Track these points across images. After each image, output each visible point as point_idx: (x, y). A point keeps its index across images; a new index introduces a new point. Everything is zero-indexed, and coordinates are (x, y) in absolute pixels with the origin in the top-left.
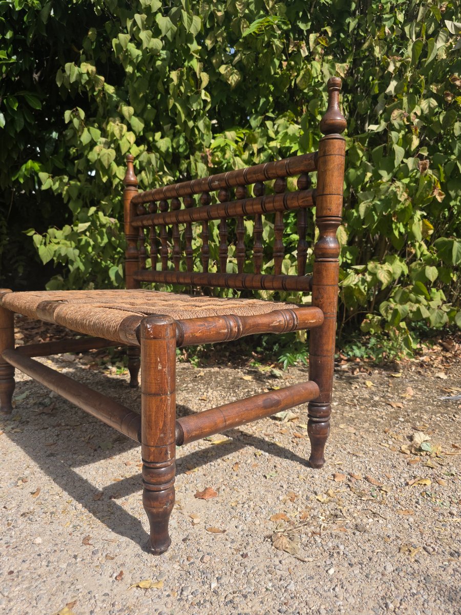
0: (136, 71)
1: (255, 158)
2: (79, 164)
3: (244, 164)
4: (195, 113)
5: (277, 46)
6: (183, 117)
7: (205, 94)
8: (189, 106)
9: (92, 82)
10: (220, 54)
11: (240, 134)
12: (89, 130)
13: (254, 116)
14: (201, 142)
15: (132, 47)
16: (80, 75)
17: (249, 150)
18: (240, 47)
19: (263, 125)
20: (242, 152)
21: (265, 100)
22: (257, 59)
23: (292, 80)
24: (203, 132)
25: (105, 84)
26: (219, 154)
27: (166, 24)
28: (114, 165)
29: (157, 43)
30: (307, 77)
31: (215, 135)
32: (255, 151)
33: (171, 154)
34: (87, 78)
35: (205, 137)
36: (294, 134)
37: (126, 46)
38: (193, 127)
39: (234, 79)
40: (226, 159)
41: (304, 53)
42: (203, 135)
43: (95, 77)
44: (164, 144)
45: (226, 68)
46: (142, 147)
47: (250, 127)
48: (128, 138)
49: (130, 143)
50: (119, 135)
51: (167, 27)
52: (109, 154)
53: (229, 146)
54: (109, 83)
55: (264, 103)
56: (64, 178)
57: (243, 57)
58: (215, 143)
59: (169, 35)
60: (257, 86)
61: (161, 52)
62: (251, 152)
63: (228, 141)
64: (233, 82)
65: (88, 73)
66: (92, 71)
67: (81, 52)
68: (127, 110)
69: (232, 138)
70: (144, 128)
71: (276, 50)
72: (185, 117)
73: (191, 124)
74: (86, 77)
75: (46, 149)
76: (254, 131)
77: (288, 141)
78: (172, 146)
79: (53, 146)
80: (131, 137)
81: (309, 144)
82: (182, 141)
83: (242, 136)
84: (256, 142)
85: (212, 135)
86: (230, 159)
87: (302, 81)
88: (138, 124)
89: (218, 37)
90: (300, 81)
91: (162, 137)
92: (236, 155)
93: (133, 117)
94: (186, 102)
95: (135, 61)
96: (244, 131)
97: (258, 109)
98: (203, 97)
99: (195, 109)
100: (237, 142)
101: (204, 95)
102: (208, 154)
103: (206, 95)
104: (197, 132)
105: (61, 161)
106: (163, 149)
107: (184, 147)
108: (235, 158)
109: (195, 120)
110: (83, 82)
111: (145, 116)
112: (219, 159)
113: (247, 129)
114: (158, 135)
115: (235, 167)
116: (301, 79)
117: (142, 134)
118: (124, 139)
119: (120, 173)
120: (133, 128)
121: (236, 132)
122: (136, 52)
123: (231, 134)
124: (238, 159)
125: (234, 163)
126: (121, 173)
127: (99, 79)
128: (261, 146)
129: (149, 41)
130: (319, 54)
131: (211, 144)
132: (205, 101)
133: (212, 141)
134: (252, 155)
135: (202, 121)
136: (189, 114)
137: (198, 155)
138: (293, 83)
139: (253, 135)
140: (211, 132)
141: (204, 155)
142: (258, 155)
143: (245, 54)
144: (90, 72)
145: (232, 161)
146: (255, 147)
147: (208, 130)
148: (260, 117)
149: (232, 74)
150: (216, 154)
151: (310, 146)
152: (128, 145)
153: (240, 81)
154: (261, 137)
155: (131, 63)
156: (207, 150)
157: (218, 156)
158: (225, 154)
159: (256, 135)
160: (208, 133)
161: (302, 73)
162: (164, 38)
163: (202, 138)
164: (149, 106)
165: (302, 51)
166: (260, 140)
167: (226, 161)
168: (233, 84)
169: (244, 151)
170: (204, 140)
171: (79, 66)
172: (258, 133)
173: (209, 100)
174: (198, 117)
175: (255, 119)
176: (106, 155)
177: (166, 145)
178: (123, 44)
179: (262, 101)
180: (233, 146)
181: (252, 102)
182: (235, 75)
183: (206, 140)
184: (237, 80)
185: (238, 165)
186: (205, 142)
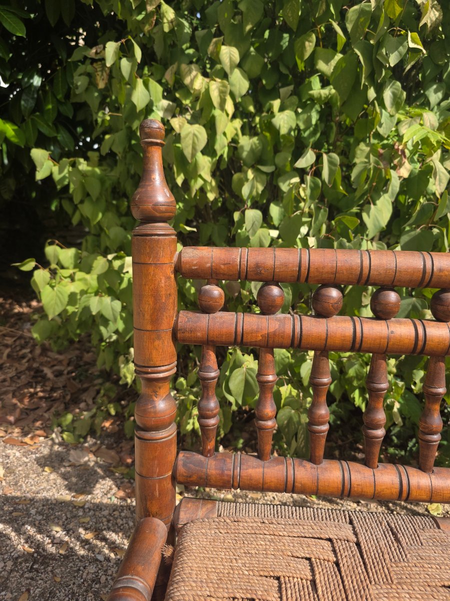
6: (363, 79)
12: (145, 84)
24: (389, 110)
35: (383, 120)
38: (374, 100)
39: (431, 18)
44: (287, 120)
52: (195, 135)
56: (80, 163)
68: (228, 54)
69: (431, 125)
70: (250, 89)
73: (372, 93)
75: (23, 102)
78: (297, 126)
79: (33, 98)
82: (314, 119)
88: (240, 82)
91: (282, 109)
93: (236, 70)
94: (373, 49)
98: (410, 42)
99: (392, 65)
101: (410, 39)
105: (51, 124)
111: (246, 67)
114: (276, 104)
123: (430, 118)
152: (226, 119)
160: (394, 113)
164: (252, 50)
168: (430, 25)
176: (191, 135)
177: (288, 123)
182: (435, 11)
183: (384, 125)
184: (437, 19)
185: (440, 176)
186: (382, 128)
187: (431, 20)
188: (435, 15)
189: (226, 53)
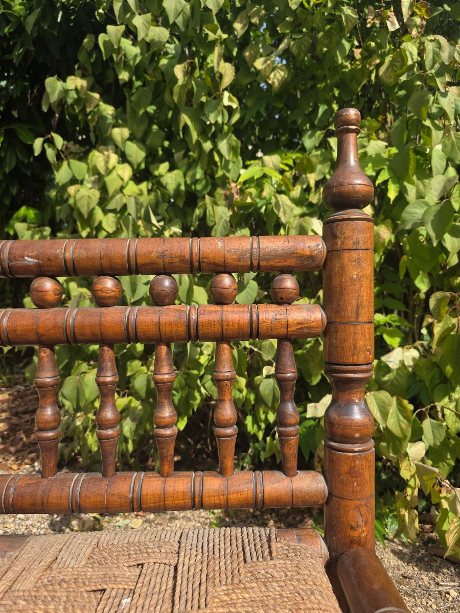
0: (134, 78)
1: (312, 195)
2: (60, 210)
3: (293, 205)
4: (213, 129)
5: (347, 16)
6: (195, 135)
7: (229, 97)
8: (204, 118)
9: (81, 101)
10: (257, 44)
11: (286, 159)
12: (69, 164)
13: (309, 133)
14: (224, 175)
15: (126, 44)
16: (66, 92)
17: (302, 184)
18: (287, 28)
19: (324, 145)
20: (291, 187)
21: (326, 107)
22: (313, 47)
23: (372, 72)
24: (227, 158)
25: (101, 103)
26: (253, 190)
27: (176, 6)
28: (99, 212)
29: (160, 33)
30: (398, 64)
31: (248, 163)
32: (312, 184)
33: (183, 194)
34: (76, 96)
35: (231, 166)
36: (378, 155)
37: (119, 41)
38: (211, 151)
39: (277, 77)
40: (265, 198)
41: (393, 25)
42: (227, 162)
43: (86, 94)
44: (172, 179)
45: (265, 62)
46: (144, 186)
47: (303, 149)
48: (120, 173)
49: (122, 179)
50: (104, 168)
51: (176, 9)
52: (89, 197)
53: (271, 178)
54: (106, 102)
55: (325, 113)
56: (45, 230)
57: (292, 43)
58: (245, 174)
59: (180, 21)
60: (313, 87)
61: (167, 45)
62: (305, 186)
63: (267, 171)
64: (276, 81)
65: (76, 90)
66: (82, 86)
67: (76, 67)
68: (120, 133)
69: (274, 165)
70: (147, 157)
71: (347, 22)
72: (199, 135)
73: (207, 146)
74: (74, 95)
76: (310, 153)
77: (370, 165)
78: (186, 182)
80: (126, 172)
81: (407, 169)
82: (199, 174)
83: (291, 163)
84: (312, 171)
85: (241, 162)
86: (270, 199)
87: (389, 72)
88: (136, 153)
89: (253, 17)
90: (385, 72)
91: (171, 169)
92: (280, 192)
93: (129, 143)
94: (199, 112)
95: (131, 63)
96: (294, 156)
97: (316, 122)
98: (226, 102)
99: (213, 122)
100: (282, 172)
101: (227, 99)
102: (234, 191)
103: (230, 99)
104: (217, 158)
106: (171, 188)
107: (204, 182)
108: (278, 195)
109: (214, 138)
110: (70, 101)
111: (148, 142)
112: (252, 199)
113: (299, 151)
114: (165, 167)
115: (279, 210)
116: (388, 69)
117: (143, 166)
118: (114, 174)
119: (108, 225)
120: (130, 159)
121: (281, 156)
122: (132, 50)
123: (273, 160)
124: (283, 198)
125: (277, 205)
126: (110, 223)
127: (92, 97)
128: (321, 177)
129: (148, 29)
130: (417, 27)
131: (240, 175)
132: (230, 110)
133: (242, 171)
134: (307, 190)
135: (225, 141)
136: (204, 130)
137: (220, 194)
138: (373, 76)
139: (309, 160)
140: (240, 158)
141: (228, 193)
142: (316, 190)
143: (294, 39)
144: (79, 88)
145: (273, 201)
146: (312, 178)
147: (235, 155)
148: (319, 133)
149: (274, 69)
150: (248, 190)
151: (411, 172)
152: (120, 183)
153: (286, 79)
154: (321, 163)
155: (126, 66)
156: (233, 185)
157: (251, 194)
158: (262, 190)
159: (314, 160)
160: (235, 159)
161: (388, 59)
162: (173, 28)
163: (226, 167)
164: (155, 127)
165: (388, 23)
166: (319, 167)
167: (265, 201)
168: (277, 84)
169: (294, 186)
170: (229, 171)
171: (64, 81)
172: (317, 156)
173: (235, 105)
174: (219, 136)
175: (310, 137)
176: (86, 198)
177: (176, 180)
178: (114, 41)
179: (322, 109)
180: (276, 177)
181: (307, 112)
182: (279, 71)
183: (232, 171)
184: (282, 77)
185: (284, 208)
186: (231, 174)
187: (278, 80)
188: (280, 75)
189: (119, 133)
